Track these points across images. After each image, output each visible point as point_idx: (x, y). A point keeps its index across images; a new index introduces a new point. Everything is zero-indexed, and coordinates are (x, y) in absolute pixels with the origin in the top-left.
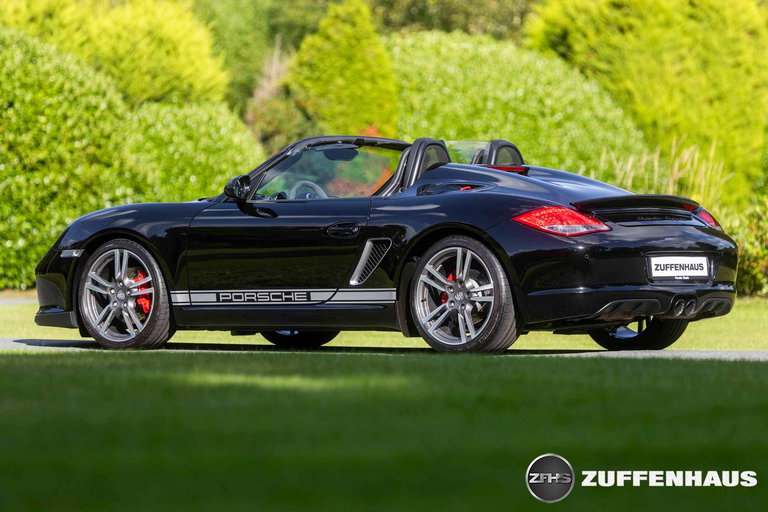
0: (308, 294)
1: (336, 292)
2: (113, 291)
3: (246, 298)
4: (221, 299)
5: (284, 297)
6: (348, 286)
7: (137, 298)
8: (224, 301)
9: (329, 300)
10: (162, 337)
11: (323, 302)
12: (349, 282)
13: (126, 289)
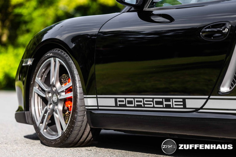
0: (184, 100)
1: (208, 99)
2: (50, 95)
3: (136, 103)
4: (119, 103)
5: (165, 103)
6: (218, 93)
7: (65, 100)
8: (121, 106)
9: (202, 108)
10: (84, 136)
11: (197, 110)
12: (219, 89)
13: (57, 93)
